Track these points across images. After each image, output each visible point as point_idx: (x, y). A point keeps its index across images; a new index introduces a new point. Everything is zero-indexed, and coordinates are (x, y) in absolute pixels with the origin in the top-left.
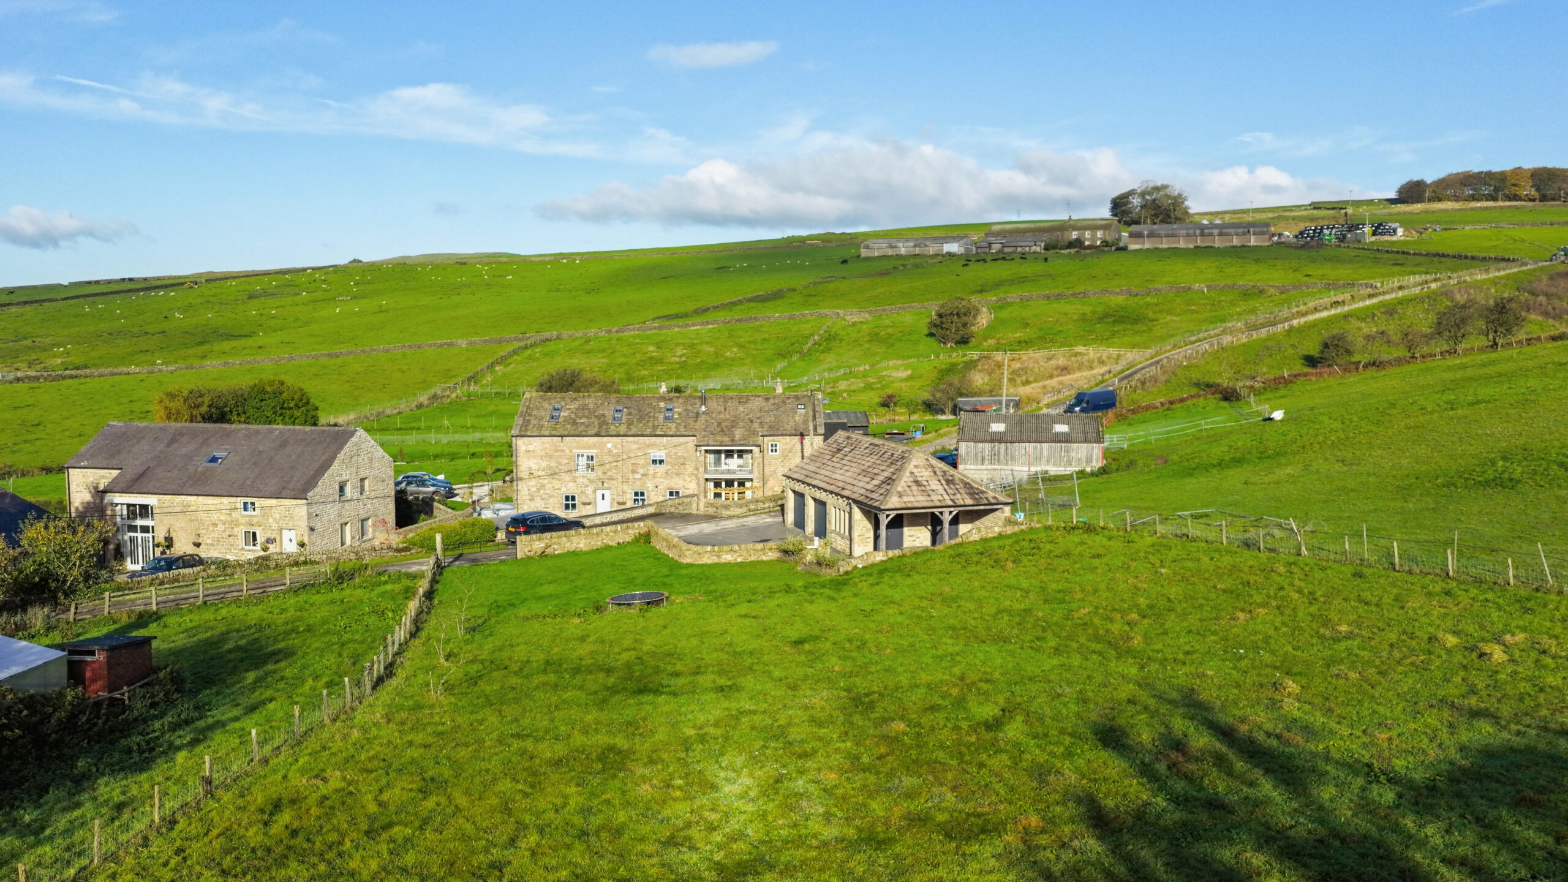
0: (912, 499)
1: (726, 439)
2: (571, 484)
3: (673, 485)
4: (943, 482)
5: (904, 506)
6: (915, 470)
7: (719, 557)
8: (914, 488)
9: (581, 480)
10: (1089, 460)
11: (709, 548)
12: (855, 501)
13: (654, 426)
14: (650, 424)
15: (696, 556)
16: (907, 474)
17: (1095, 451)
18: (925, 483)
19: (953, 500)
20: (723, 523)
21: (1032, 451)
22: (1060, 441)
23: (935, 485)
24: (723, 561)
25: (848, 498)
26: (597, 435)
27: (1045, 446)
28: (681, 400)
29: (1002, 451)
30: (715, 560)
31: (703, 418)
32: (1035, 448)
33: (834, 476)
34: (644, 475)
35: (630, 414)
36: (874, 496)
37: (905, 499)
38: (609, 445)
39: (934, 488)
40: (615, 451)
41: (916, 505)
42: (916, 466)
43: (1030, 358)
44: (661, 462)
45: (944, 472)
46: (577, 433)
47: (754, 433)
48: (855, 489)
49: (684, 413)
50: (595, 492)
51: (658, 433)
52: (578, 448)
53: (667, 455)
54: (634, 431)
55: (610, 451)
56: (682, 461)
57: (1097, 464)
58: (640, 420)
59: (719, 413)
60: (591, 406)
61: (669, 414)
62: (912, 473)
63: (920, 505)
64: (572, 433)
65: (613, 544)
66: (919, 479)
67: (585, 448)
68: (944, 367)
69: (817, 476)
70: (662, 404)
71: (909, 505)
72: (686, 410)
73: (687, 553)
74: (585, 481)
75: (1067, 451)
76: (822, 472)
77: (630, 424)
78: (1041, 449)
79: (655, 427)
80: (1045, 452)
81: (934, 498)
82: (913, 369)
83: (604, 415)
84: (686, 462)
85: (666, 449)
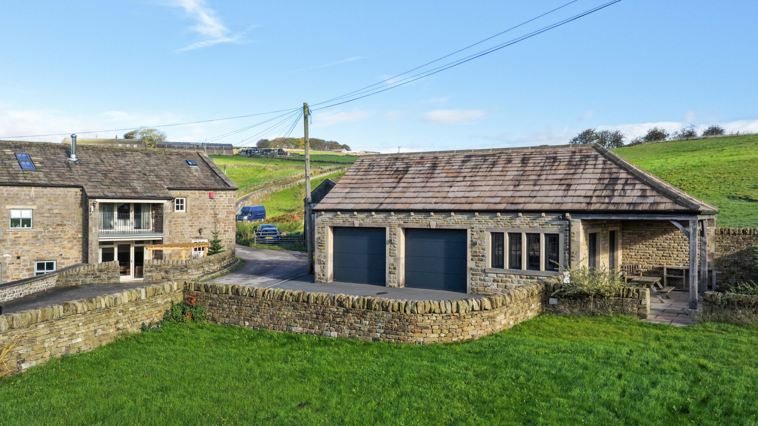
13: (10, 174)
14: (2, 171)
28: (34, 149)
31: (78, 168)
33: (451, 195)
44: (26, 222)
47: (156, 186)
48: (553, 200)
49: (48, 162)
51: (22, 182)
53: (34, 213)
59: (97, 164)
61: (26, 162)
69: (404, 200)
70: (8, 152)
72: (48, 159)
76: (410, 195)
79: (13, 175)
84: (65, 222)
85: (34, 204)
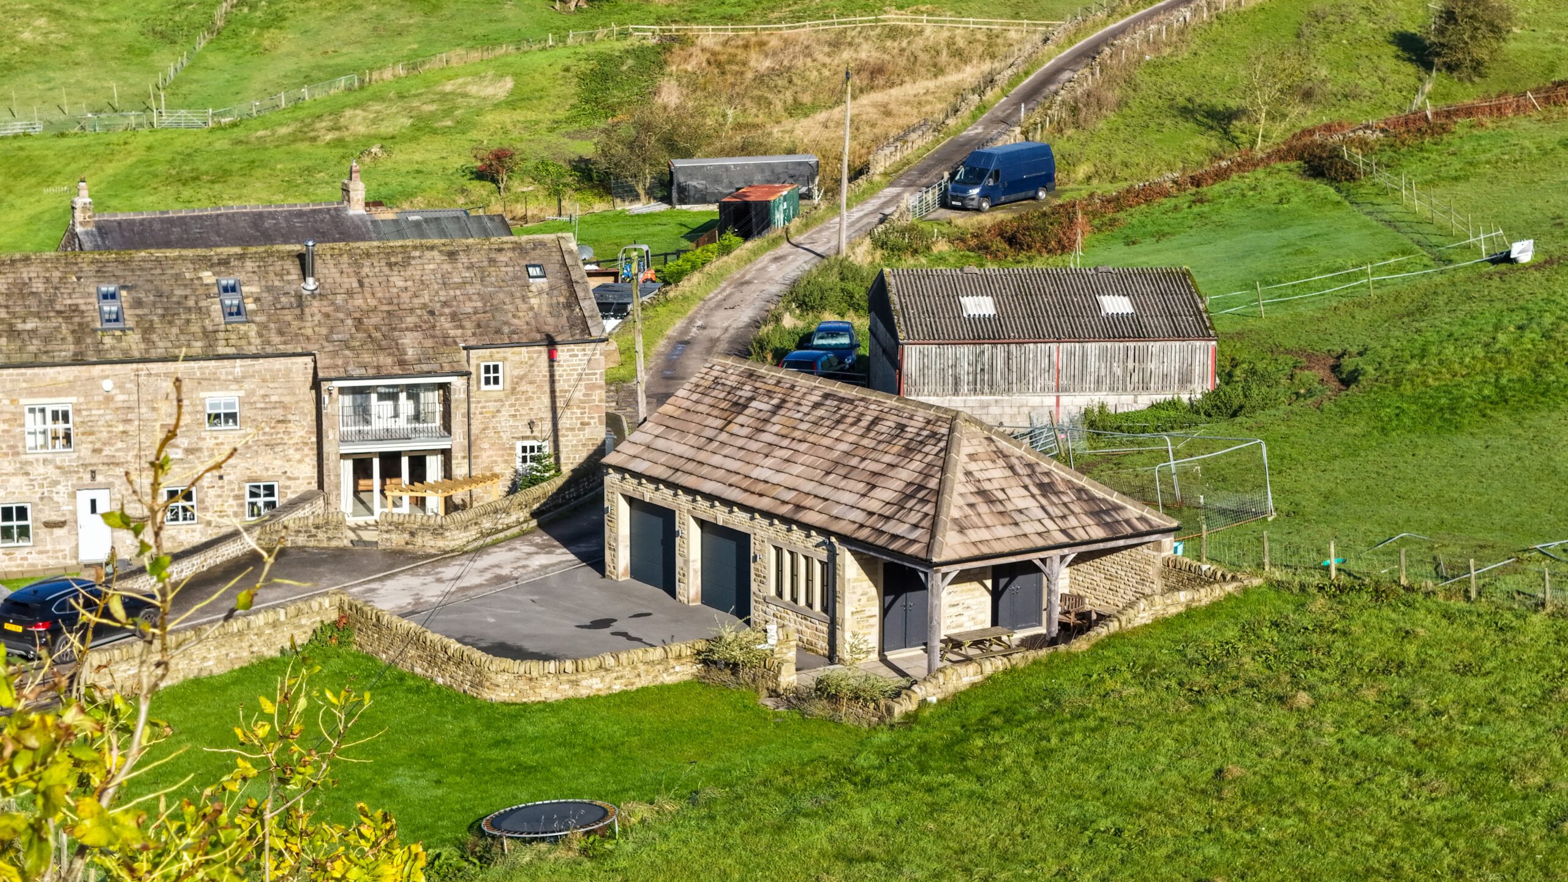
0: (984, 534)
1: (386, 360)
2: (18, 481)
3: (258, 471)
4: (1035, 491)
5: (975, 552)
6: (973, 467)
7: (575, 683)
8: (983, 508)
9: (40, 469)
10: (1185, 380)
11: (552, 666)
12: (845, 539)
13: (206, 334)
14: (195, 328)
15: (522, 684)
16: (960, 476)
17: (1199, 357)
18: (1001, 495)
19: (1064, 531)
20: (449, 571)
21: (1063, 358)
22: (1123, 337)
23: (1019, 498)
24: (584, 692)
25: (821, 531)
26: (78, 360)
27: (1092, 348)
28: (249, 265)
29: (1000, 364)
30: (566, 691)
31: (315, 307)
32: (1072, 354)
33: (756, 473)
34: (189, 451)
35: (138, 303)
36: (892, 527)
37: (973, 535)
38: (108, 385)
39: (1021, 504)
40: (120, 398)
41: (998, 548)
42: (972, 457)
43: (787, 43)
44: (231, 417)
45: (1029, 465)
46: (25, 357)
47: (446, 342)
48: (836, 511)
49: (267, 298)
50: (73, 496)
51: (221, 350)
52: (31, 393)
53: (242, 403)
54: (161, 347)
55: (108, 399)
56: (279, 413)
57: (1201, 387)
58: (168, 317)
59: (350, 293)
60: (38, 286)
61: (231, 300)
62: (968, 473)
63: (1006, 549)
64: (16, 358)
65: (274, 653)
66: (987, 486)
67: (49, 394)
68: (585, 67)
69: (705, 470)
70: (208, 277)
71: (986, 550)
72: (269, 289)
73: (500, 679)
74: (50, 469)
75: (1140, 358)
76: (717, 460)
77: (147, 330)
78: (1084, 356)
79: (209, 336)
80: (1093, 363)
81: (1029, 528)
82: (516, 75)
83: (75, 309)
84: (290, 417)
85: (241, 388)
